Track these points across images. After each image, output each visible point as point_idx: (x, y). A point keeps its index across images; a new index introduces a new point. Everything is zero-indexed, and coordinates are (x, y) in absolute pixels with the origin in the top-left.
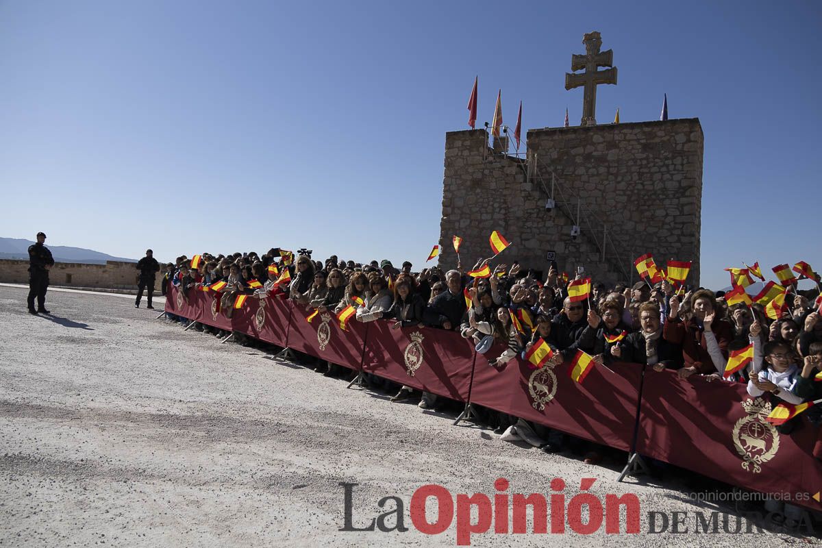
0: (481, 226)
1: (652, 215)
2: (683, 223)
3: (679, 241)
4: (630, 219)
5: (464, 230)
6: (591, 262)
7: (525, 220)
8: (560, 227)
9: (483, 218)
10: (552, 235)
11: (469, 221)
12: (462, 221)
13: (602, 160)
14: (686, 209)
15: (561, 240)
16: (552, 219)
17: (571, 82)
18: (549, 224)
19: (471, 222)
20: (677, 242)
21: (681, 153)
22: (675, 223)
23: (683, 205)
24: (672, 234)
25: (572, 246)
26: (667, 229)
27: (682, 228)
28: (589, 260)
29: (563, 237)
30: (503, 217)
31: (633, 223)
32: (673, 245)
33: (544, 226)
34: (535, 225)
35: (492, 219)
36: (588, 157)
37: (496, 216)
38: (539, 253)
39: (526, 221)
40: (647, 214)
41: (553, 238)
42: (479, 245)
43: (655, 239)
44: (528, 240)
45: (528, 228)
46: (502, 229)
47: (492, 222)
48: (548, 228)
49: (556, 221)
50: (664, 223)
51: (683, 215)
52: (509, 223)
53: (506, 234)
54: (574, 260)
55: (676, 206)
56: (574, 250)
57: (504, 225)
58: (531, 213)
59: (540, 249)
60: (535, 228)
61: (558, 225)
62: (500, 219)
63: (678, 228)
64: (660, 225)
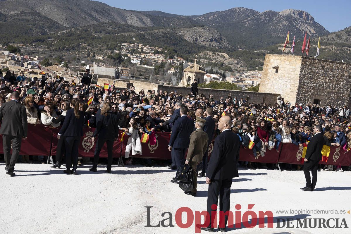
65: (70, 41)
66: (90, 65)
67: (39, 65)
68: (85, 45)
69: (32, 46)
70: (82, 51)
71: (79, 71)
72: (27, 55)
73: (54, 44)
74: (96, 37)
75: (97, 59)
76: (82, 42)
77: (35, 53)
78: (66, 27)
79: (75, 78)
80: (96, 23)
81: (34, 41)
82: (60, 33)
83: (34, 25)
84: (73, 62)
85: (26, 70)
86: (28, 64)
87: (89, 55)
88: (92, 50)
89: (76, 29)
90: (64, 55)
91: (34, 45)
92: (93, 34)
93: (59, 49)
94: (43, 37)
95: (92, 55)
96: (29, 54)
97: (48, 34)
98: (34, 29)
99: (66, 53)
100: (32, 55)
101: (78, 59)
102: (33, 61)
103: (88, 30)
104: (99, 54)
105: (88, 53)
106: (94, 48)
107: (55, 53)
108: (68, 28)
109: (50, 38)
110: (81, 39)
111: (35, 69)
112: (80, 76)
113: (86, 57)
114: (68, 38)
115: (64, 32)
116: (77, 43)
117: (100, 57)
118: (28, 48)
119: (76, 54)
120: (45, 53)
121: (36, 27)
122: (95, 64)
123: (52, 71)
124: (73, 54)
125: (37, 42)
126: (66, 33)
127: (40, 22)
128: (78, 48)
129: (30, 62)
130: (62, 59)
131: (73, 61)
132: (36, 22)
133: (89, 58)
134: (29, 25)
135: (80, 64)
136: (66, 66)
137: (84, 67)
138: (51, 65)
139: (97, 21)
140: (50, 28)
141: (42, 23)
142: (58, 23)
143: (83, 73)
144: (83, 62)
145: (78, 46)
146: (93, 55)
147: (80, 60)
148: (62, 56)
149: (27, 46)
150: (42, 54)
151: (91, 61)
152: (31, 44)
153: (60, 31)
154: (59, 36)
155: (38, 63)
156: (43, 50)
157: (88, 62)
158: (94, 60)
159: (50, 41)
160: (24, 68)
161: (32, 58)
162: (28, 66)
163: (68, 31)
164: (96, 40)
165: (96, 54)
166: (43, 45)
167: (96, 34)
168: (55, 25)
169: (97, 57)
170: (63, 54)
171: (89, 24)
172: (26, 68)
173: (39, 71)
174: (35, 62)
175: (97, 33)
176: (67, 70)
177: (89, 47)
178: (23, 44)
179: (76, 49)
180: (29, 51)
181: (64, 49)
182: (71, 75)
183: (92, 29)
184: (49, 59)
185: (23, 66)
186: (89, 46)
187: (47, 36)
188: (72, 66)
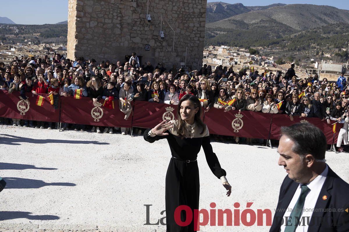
0: (104, 27)
1: (188, 26)
2: (201, 31)
3: (199, 40)
4: (178, 28)
5: (93, 29)
6: (168, 51)
7: (132, 25)
8: (152, 31)
9: (106, 21)
10: (149, 35)
11: (97, 23)
12: (91, 23)
14: (202, 24)
15: (153, 39)
16: (148, 26)
18: (147, 29)
19: (98, 24)
20: (197, 40)
22: (198, 31)
23: (201, 22)
24: (196, 37)
25: (159, 42)
26: (194, 34)
27: (200, 34)
28: (167, 50)
29: (154, 37)
30: (119, 22)
31: (180, 29)
32: (196, 42)
33: (144, 30)
34: (139, 29)
35: (112, 22)
37: (115, 21)
38: (141, 46)
39: (134, 26)
40: (186, 25)
41: (149, 37)
42: (104, 39)
43: (189, 39)
44: (135, 37)
45: (135, 30)
46: (119, 29)
47: (112, 25)
48: (146, 31)
49: (150, 28)
50: (193, 31)
51: (201, 27)
52: (123, 26)
53: (121, 33)
54: (159, 50)
55: (198, 22)
56: (160, 45)
57: (120, 28)
58: (136, 22)
59: (141, 43)
60: (139, 30)
61: (151, 30)
62: (117, 23)
63: (198, 34)
64: (191, 31)
65: (301, 43)
66: (319, 62)
67: (274, 64)
68: (314, 45)
69: (268, 49)
70: (311, 51)
71: (309, 68)
72: (264, 55)
73: (287, 46)
74: (324, 37)
75: (326, 57)
76: (312, 42)
77: (271, 54)
78: (298, 30)
79: (304, 74)
80: (325, 25)
81: (270, 44)
82: (292, 36)
83: (271, 30)
84: (303, 61)
85: (263, 68)
86: (265, 63)
87: (318, 54)
88: (320, 49)
89: (307, 31)
90: (296, 55)
91: (270, 48)
92: (322, 35)
93: (292, 49)
94: (278, 40)
95: (320, 53)
96: (266, 55)
97: (282, 38)
98: (271, 34)
99: (298, 53)
100: (268, 55)
101: (308, 57)
102: (269, 61)
103: (317, 32)
104: (327, 52)
105: (317, 52)
106: (323, 47)
107: (288, 54)
108: (300, 31)
109: (284, 40)
110: (310, 40)
111: (271, 67)
112: (309, 72)
113: (315, 56)
114: (299, 39)
115: (296, 35)
116: (307, 44)
117: (328, 55)
118: (265, 50)
119: (306, 53)
120: (279, 54)
121: (273, 32)
122: (323, 61)
123: (285, 69)
124: (303, 53)
125: (273, 44)
126: (298, 36)
127: (276, 28)
128: (308, 48)
129: (267, 61)
130: (294, 58)
131: (303, 59)
132: (272, 27)
133: (317, 56)
134: (267, 30)
135: (309, 62)
136: (297, 64)
137: (313, 64)
138: (284, 63)
139: (326, 23)
140: (284, 32)
141: (278, 28)
142: (291, 28)
143: (312, 69)
144: (312, 60)
145: (308, 46)
146: (322, 53)
147: (309, 58)
148: (294, 56)
149: (264, 48)
150: (278, 55)
151: (320, 59)
152: (268, 47)
153: (293, 34)
154: (292, 38)
155: (273, 62)
156: (278, 51)
157: (317, 60)
158: (322, 58)
159: (284, 43)
160: (261, 67)
161: (268, 58)
162: (264, 65)
163: (299, 33)
164: (325, 40)
165: (325, 52)
166: (278, 47)
167: (324, 35)
168: (288, 29)
169: (325, 55)
170: (295, 53)
171: (318, 26)
172: (263, 66)
173: (274, 69)
174: (271, 61)
175: (326, 33)
176: (297, 67)
177: (318, 47)
178: (262, 47)
179: (306, 48)
180: (266, 52)
181: (295, 50)
182: (301, 71)
183: (321, 30)
184: (283, 58)
185: (261, 65)
186: (318, 45)
187: (281, 39)
188: (302, 64)
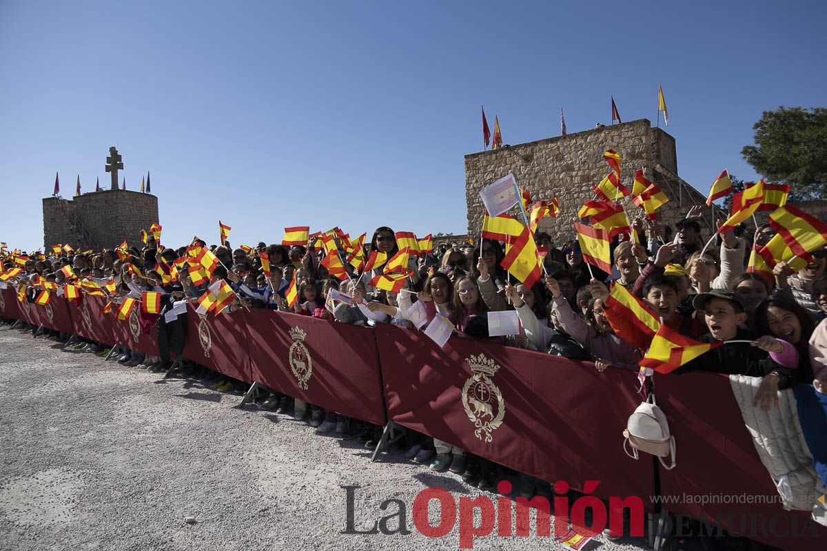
13: (94, 207)
17: (108, 169)
21: (115, 203)
36: (90, 206)
